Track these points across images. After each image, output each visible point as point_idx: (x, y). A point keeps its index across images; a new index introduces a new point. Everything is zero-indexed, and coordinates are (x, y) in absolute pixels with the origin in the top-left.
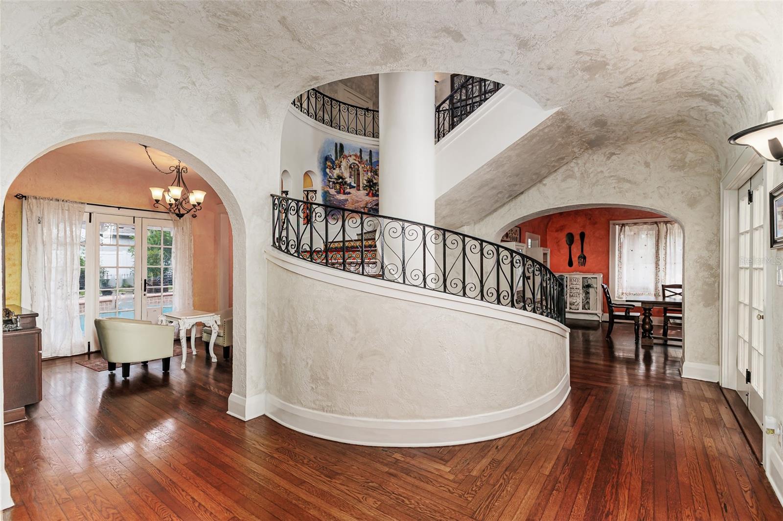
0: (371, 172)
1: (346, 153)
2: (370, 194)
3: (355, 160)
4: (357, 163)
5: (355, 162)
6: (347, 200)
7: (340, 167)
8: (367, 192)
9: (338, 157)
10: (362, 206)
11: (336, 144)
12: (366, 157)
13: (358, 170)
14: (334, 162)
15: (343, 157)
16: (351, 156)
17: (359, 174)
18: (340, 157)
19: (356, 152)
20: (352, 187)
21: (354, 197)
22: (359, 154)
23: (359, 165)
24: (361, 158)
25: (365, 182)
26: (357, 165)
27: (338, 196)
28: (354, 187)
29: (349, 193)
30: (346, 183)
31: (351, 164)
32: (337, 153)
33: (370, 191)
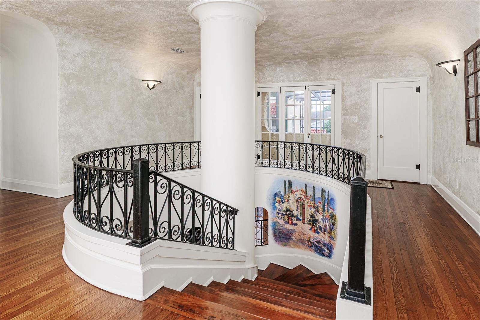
0: (314, 208)
1: (294, 188)
2: (313, 230)
3: (302, 195)
4: (303, 197)
5: (301, 196)
6: (294, 231)
7: (288, 201)
8: (310, 227)
9: (287, 192)
10: (306, 239)
11: (285, 182)
12: (310, 193)
13: (304, 204)
14: (283, 197)
15: (291, 192)
16: (298, 191)
17: (304, 208)
18: (288, 192)
19: (302, 187)
20: (298, 219)
21: (300, 228)
22: (304, 189)
23: (305, 199)
24: (306, 193)
25: (309, 217)
26: (303, 199)
27: (286, 226)
28: (300, 220)
29: (296, 225)
30: (293, 215)
31: (298, 198)
32: (286, 189)
33: (313, 227)
